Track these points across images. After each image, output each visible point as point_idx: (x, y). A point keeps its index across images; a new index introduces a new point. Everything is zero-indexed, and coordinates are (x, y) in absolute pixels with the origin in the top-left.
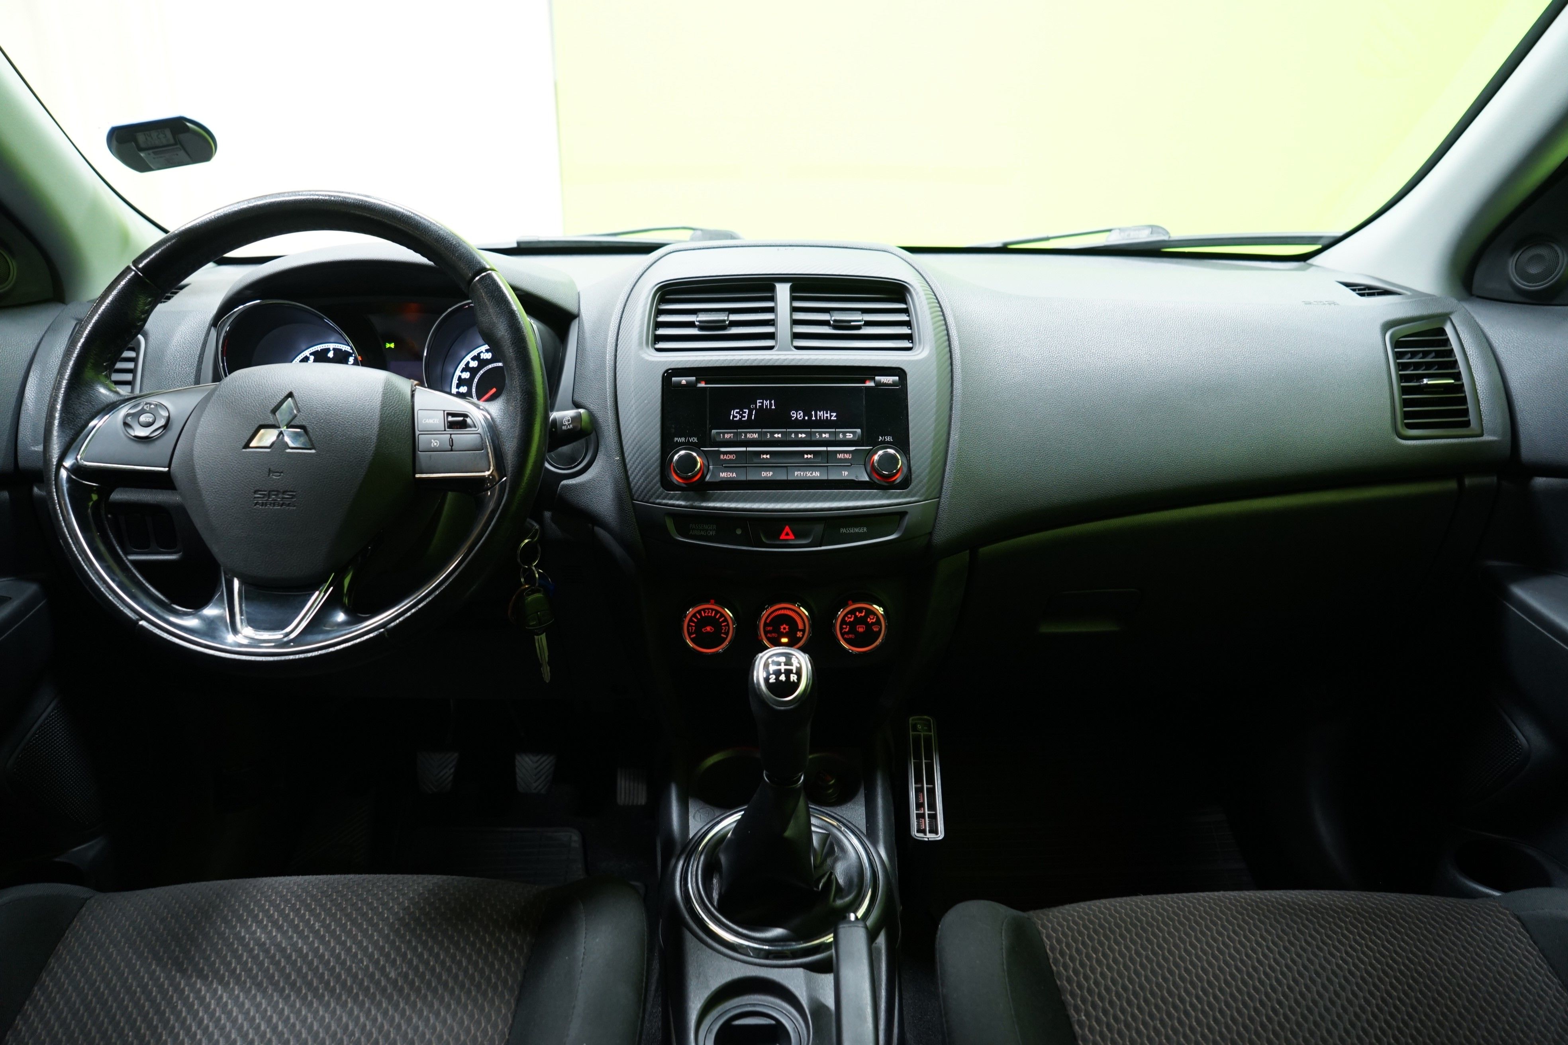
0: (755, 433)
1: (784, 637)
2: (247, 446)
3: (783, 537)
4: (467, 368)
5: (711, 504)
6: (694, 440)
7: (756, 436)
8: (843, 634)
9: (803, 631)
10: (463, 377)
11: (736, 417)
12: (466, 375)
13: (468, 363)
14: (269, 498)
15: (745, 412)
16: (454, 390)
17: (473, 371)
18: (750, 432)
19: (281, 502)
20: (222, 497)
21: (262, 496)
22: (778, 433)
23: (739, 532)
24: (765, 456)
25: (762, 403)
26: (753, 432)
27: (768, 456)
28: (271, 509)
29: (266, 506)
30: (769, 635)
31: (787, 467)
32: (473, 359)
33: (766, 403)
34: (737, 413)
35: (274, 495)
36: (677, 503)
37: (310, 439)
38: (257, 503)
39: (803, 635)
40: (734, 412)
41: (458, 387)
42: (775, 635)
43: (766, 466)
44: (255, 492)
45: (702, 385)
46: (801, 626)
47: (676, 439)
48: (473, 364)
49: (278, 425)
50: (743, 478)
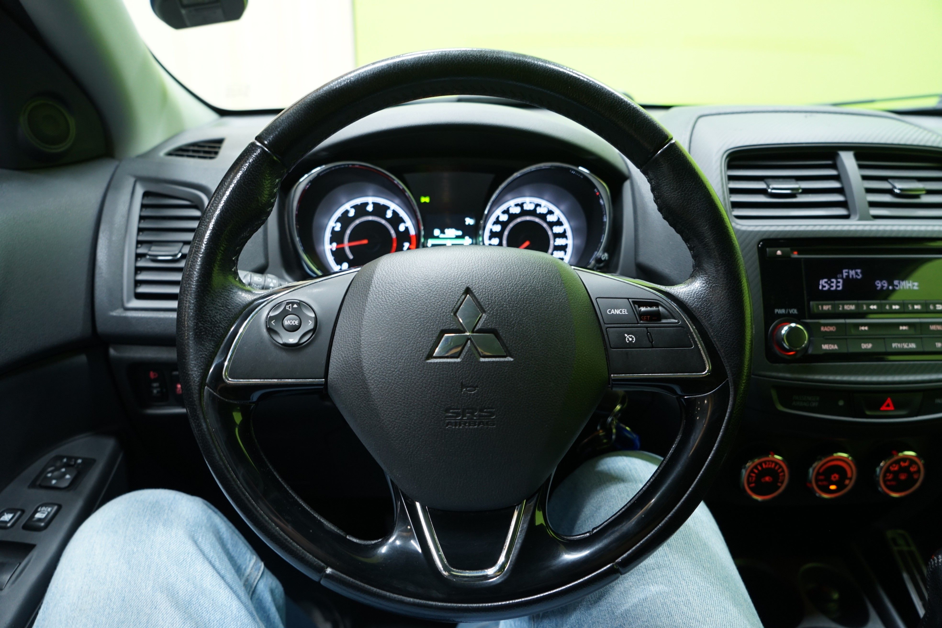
0: (852, 304)
1: (833, 484)
2: (430, 356)
3: (884, 408)
4: (497, 222)
5: (817, 377)
6: (794, 311)
7: (853, 307)
8: (885, 482)
9: (850, 479)
10: (494, 230)
11: (825, 287)
12: (497, 228)
13: (498, 217)
14: (463, 417)
15: (833, 282)
16: (487, 242)
17: (504, 225)
18: (847, 304)
19: (478, 421)
20: (405, 417)
21: (455, 415)
22: (874, 304)
23: (841, 403)
24: (863, 328)
25: (848, 273)
26: (850, 304)
27: (866, 328)
28: (467, 429)
29: (460, 425)
30: (820, 483)
31: (884, 338)
32: (504, 212)
33: (852, 273)
34: (826, 282)
35: (468, 413)
36: (781, 375)
37: (503, 344)
38: (449, 422)
39: (849, 483)
40: (823, 282)
41: (490, 238)
42: (825, 483)
43: (865, 337)
44: (447, 411)
45: (795, 255)
46: (849, 475)
47: (776, 311)
48: (504, 218)
49: (462, 329)
50: (844, 350)
